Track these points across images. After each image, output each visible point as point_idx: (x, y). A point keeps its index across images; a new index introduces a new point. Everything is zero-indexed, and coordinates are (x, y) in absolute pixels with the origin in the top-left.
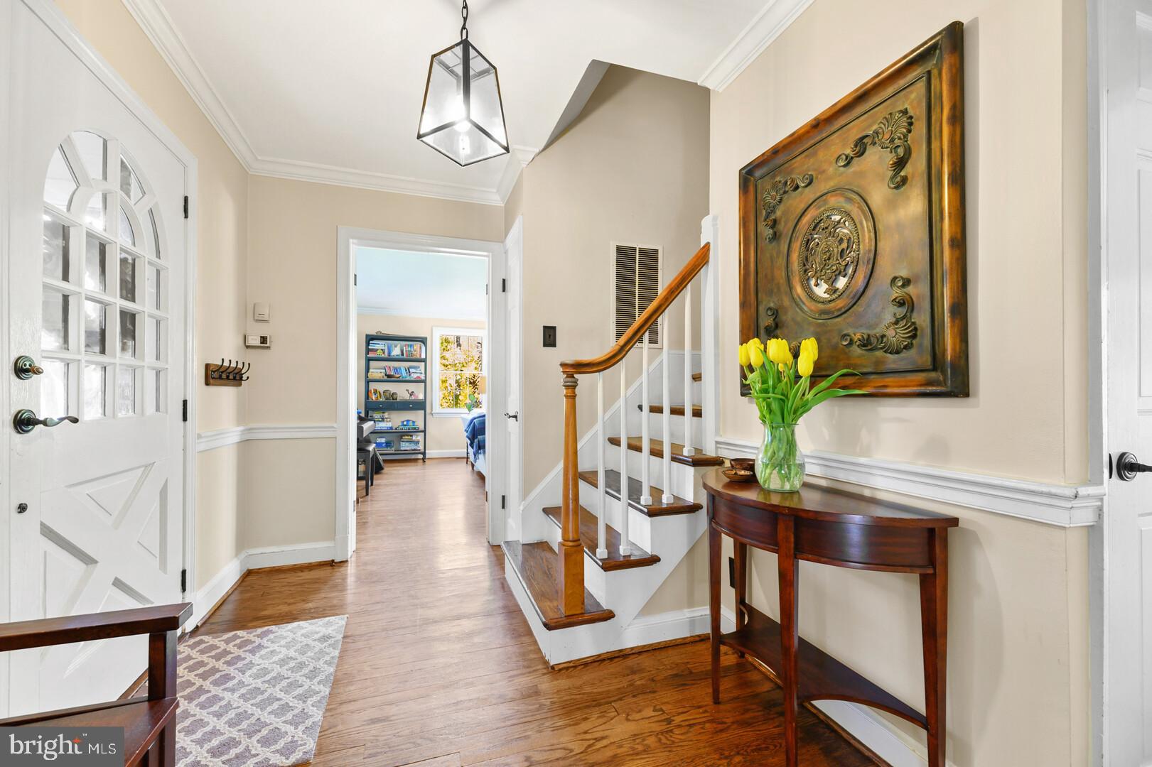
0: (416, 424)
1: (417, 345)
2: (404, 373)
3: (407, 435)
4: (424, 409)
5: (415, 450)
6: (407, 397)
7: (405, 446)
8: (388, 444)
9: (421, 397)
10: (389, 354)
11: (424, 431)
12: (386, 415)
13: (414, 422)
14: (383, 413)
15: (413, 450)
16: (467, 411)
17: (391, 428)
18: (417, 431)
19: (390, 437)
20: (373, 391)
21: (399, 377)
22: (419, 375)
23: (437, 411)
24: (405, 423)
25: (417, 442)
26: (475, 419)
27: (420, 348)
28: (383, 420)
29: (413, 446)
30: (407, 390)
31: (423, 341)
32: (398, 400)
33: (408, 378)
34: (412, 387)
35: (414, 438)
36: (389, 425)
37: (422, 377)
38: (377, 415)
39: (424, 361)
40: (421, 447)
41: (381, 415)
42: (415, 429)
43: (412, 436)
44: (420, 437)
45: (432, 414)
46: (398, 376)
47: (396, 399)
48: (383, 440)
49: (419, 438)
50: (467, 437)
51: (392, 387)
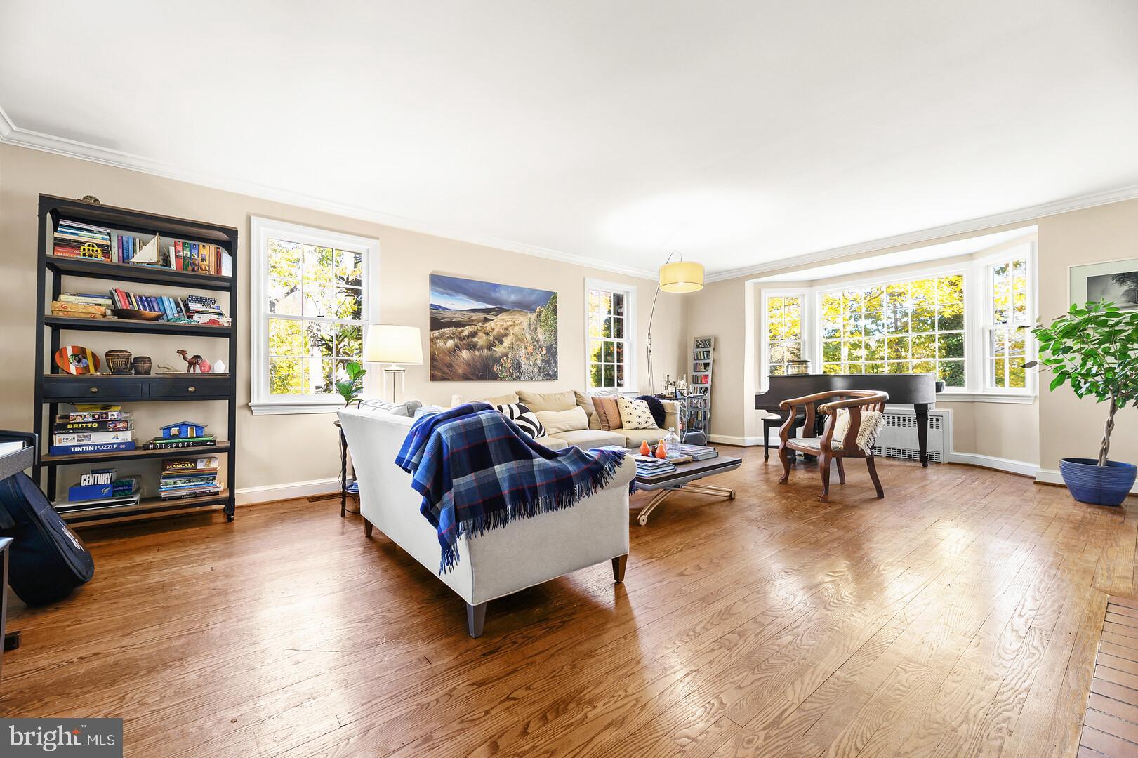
0: (206, 431)
1: (207, 251)
2: (171, 312)
3: (180, 461)
4: (230, 396)
5: (203, 494)
6: (182, 367)
7: (173, 487)
8: (119, 488)
9: (221, 367)
10: (125, 257)
11: (231, 450)
12: (114, 414)
13: (200, 428)
14: (108, 407)
15: (197, 495)
16: (342, 399)
17: (132, 445)
18: (208, 448)
19: (126, 468)
20: (70, 352)
21: (157, 318)
22: (215, 317)
23: (263, 402)
24: (174, 431)
25: (212, 475)
26: (438, 422)
27: (219, 256)
28: (103, 426)
29: (197, 486)
30: (182, 353)
31: (228, 241)
32: (153, 374)
33: (184, 322)
34: (194, 346)
35: (201, 465)
36: (126, 437)
37: (225, 321)
38: (80, 415)
39: (230, 286)
40: (221, 485)
41: (98, 413)
42: (204, 443)
43: (195, 461)
44: (219, 463)
45: (250, 408)
46: (153, 314)
47: (148, 372)
48: (104, 479)
49: (214, 465)
50: (416, 485)
51: (135, 345)
